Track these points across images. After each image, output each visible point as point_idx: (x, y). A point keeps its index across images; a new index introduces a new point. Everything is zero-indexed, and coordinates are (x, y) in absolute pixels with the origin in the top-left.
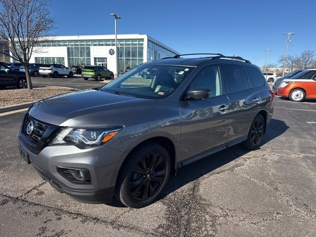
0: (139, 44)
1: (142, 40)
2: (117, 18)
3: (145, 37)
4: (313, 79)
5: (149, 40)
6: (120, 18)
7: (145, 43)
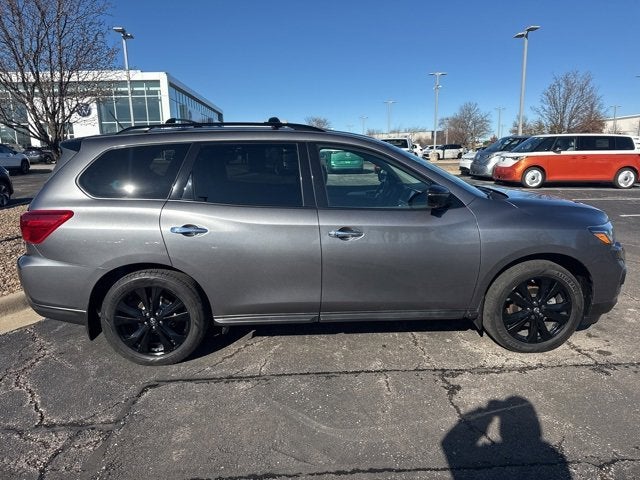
0: (149, 92)
1: (157, 83)
2: (126, 37)
3: (162, 77)
4: (554, 150)
5: (171, 85)
6: (131, 37)
7: (164, 89)
